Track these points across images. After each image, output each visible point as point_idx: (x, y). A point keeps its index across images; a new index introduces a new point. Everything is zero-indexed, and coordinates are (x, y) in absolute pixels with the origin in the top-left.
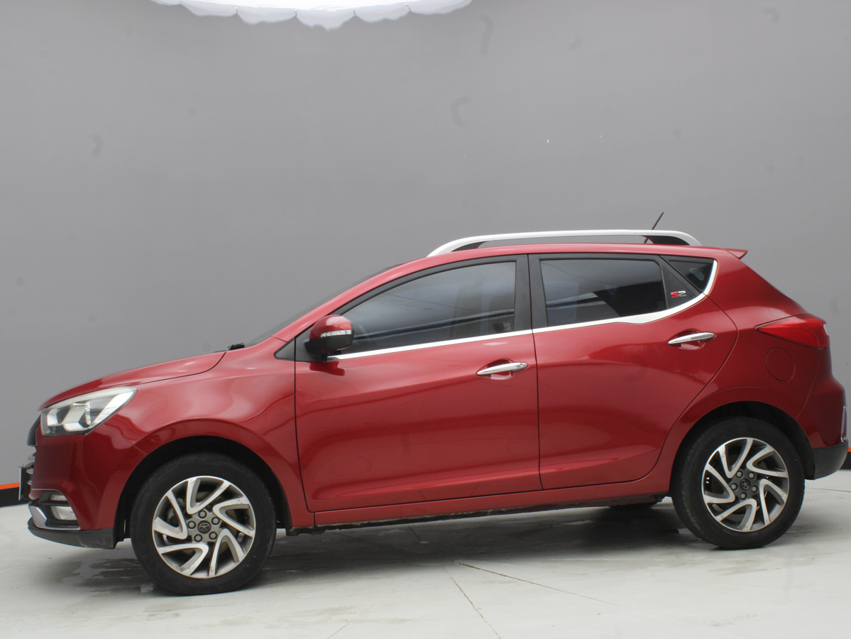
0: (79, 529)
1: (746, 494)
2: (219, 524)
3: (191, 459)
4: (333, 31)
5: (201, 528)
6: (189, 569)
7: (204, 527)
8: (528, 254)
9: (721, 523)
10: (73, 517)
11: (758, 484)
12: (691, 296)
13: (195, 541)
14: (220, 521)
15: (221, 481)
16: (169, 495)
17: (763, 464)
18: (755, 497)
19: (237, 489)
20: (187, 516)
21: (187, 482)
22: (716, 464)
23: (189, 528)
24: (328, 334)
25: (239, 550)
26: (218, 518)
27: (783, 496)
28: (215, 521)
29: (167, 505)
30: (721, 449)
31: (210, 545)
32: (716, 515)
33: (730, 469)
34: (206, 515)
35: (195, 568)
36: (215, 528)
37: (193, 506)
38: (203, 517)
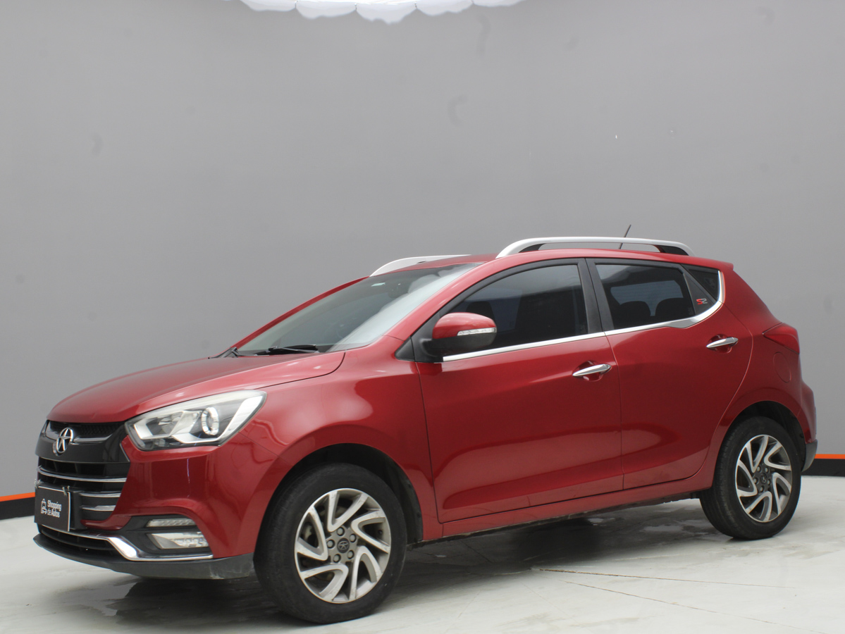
1: (763, 487)
2: (356, 541)
3: (331, 470)
4: (394, 26)
5: (341, 547)
6: (330, 594)
7: (343, 545)
8: (585, 258)
9: (749, 515)
10: (205, 544)
11: (771, 476)
12: (711, 304)
13: (335, 562)
14: (358, 538)
15: (359, 494)
16: (312, 510)
17: (775, 459)
18: (770, 489)
19: (374, 502)
20: (327, 534)
21: (327, 497)
22: (745, 459)
23: (329, 548)
24: (466, 333)
25: (378, 569)
26: (355, 535)
27: (790, 487)
28: (352, 538)
29: (309, 521)
30: (748, 446)
31: (349, 565)
32: (746, 508)
33: (754, 464)
34: (344, 532)
35: (337, 592)
36: (352, 546)
37: (333, 522)
38: (341, 535)
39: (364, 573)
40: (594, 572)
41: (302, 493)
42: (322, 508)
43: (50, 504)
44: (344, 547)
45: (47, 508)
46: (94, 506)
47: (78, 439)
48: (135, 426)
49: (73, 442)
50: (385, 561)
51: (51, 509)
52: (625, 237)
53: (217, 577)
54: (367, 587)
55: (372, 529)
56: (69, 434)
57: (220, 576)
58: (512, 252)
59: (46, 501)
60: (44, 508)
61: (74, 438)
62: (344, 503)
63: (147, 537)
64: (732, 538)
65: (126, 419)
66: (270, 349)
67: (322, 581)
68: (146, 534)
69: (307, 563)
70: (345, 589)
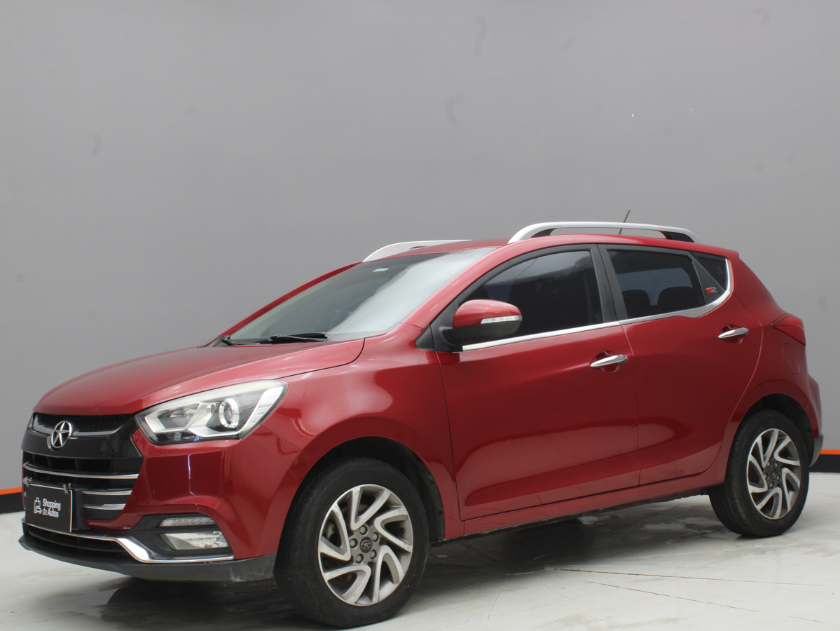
0: (231, 558)
1: (773, 483)
2: (379, 540)
3: (353, 465)
5: (363, 546)
7: (366, 544)
8: (597, 243)
9: (760, 512)
10: (223, 544)
11: (781, 472)
12: (720, 293)
13: (357, 562)
14: (380, 536)
15: (382, 490)
16: (335, 507)
17: (784, 454)
18: (780, 485)
19: (396, 499)
20: (350, 532)
21: (351, 493)
22: (756, 454)
23: (352, 547)
24: (490, 321)
25: (400, 568)
26: (377, 533)
27: (798, 482)
28: (375, 537)
29: (333, 520)
30: (759, 440)
31: (372, 565)
32: (757, 504)
33: (765, 459)
34: (366, 530)
35: (360, 594)
36: (375, 545)
37: (356, 520)
38: (364, 534)
39: (386, 574)
40: (613, 572)
41: (325, 489)
42: (345, 505)
43: (46, 503)
44: (366, 546)
45: (42, 507)
46: (101, 504)
47: (76, 433)
48: (146, 418)
49: (72, 436)
50: (407, 560)
51: (47, 508)
52: (625, 222)
53: (238, 580)
54: (389, 588)
55: (395, 528)
56: (66, 427)
57: (241, 578)
58: (525, 237)
59: (41, 500)
60: (38, 507)
61: (73, 432)
62: (367, 499)
63: (160, 537)
64: (740, 535)
65: (136, 411)
66: (272, 338)
67: (345, 582)
68: (158, 534)
69: (331, 563)
70: (368, 591)
